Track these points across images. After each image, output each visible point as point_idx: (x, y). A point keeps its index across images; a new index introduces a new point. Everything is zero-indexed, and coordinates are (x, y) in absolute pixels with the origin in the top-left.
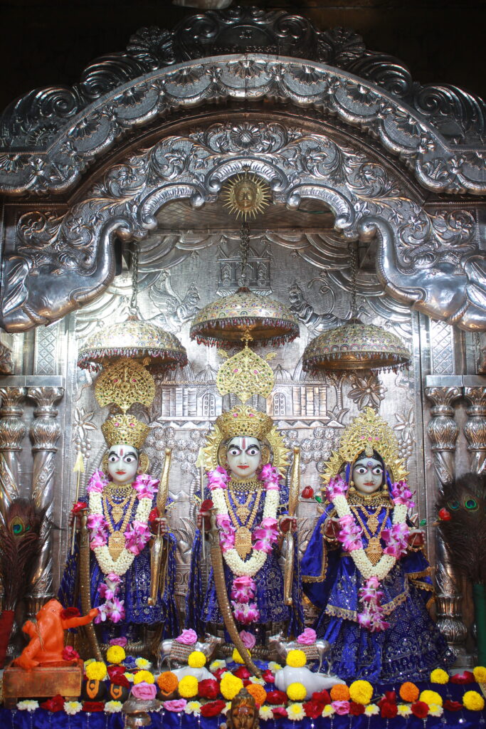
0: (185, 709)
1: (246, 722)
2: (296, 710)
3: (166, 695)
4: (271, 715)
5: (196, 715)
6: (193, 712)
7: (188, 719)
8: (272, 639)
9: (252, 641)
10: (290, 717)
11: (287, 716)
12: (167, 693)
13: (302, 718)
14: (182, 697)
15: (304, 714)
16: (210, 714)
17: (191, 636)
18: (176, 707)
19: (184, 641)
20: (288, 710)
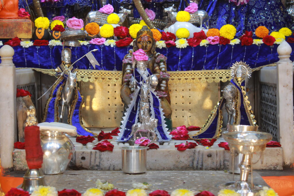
0: (104, 43)
1: (146, 46)
2: (182, 42)
3: (92, 36)
4: (164, 45)
5: (112, 46)
6: (110, 45)
7: (107, 49)
8: (166, 10)
9: (153, 16)
10: (178, 46)
11: (176, 46)
12: (92, 35)
13: (186, 47)
14: (103, 37)
15: (188, 44)
16: (122, 45)
17: (109, 8)
18: (99, 42)
19: (104, 11)
20: (176, 42)
